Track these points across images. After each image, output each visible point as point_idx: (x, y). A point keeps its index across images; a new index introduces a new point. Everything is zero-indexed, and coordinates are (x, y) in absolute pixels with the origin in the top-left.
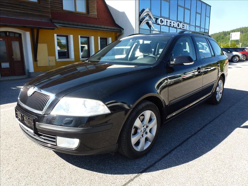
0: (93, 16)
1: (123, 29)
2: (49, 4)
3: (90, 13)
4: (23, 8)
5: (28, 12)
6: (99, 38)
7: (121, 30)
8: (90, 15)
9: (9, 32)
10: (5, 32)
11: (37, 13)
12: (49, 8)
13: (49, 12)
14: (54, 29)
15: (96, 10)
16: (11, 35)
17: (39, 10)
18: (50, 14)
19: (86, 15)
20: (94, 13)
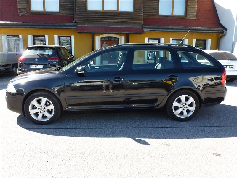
0: (192, 17)
1: (226, 30)
2: (142, 12)
3: (188, 15)
4: (121, 18)
5: (124, 21)
6: (194, 40)
7: (223, 31)
8: (187, 17)
9: (111, 37)
10: (108, 37)
11: (131, 21)
12: (142, 15)
13: (142, 19)
14: (141, 34)
15: (195, 11)
16: (113, 39)
17: (133, 18)
18: (142, 21)
19: (183, 17)
20: (193, 14)
